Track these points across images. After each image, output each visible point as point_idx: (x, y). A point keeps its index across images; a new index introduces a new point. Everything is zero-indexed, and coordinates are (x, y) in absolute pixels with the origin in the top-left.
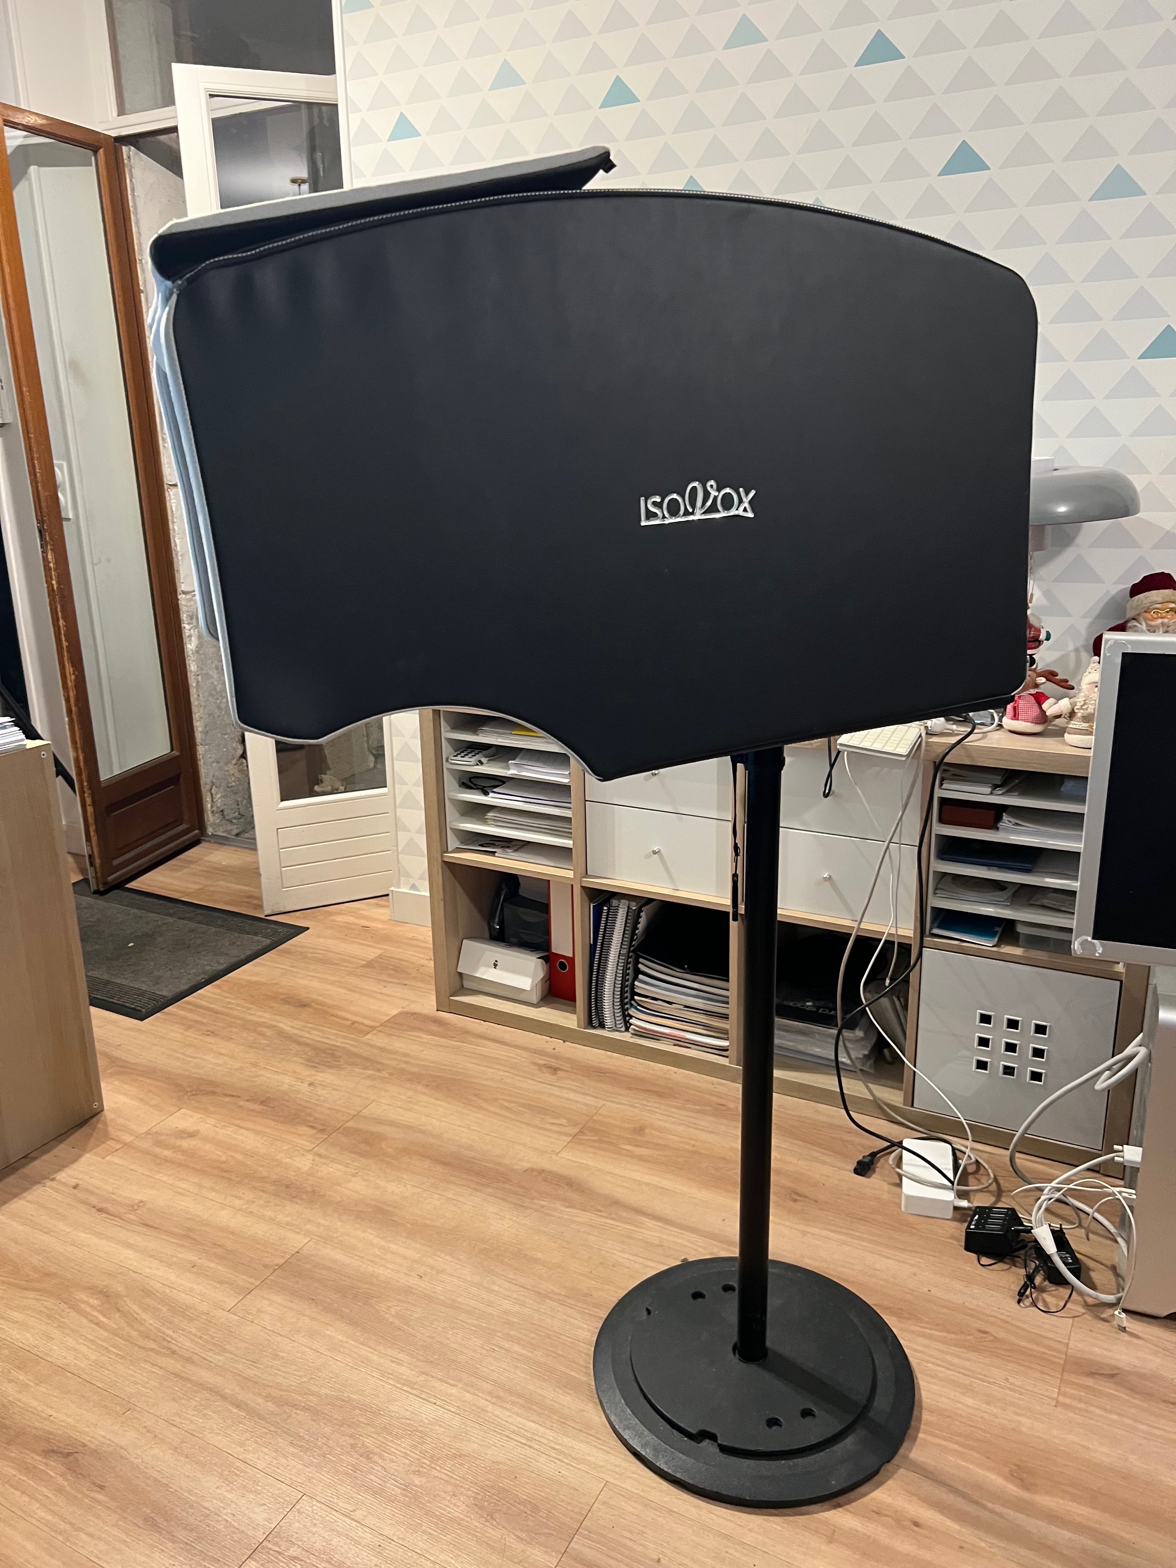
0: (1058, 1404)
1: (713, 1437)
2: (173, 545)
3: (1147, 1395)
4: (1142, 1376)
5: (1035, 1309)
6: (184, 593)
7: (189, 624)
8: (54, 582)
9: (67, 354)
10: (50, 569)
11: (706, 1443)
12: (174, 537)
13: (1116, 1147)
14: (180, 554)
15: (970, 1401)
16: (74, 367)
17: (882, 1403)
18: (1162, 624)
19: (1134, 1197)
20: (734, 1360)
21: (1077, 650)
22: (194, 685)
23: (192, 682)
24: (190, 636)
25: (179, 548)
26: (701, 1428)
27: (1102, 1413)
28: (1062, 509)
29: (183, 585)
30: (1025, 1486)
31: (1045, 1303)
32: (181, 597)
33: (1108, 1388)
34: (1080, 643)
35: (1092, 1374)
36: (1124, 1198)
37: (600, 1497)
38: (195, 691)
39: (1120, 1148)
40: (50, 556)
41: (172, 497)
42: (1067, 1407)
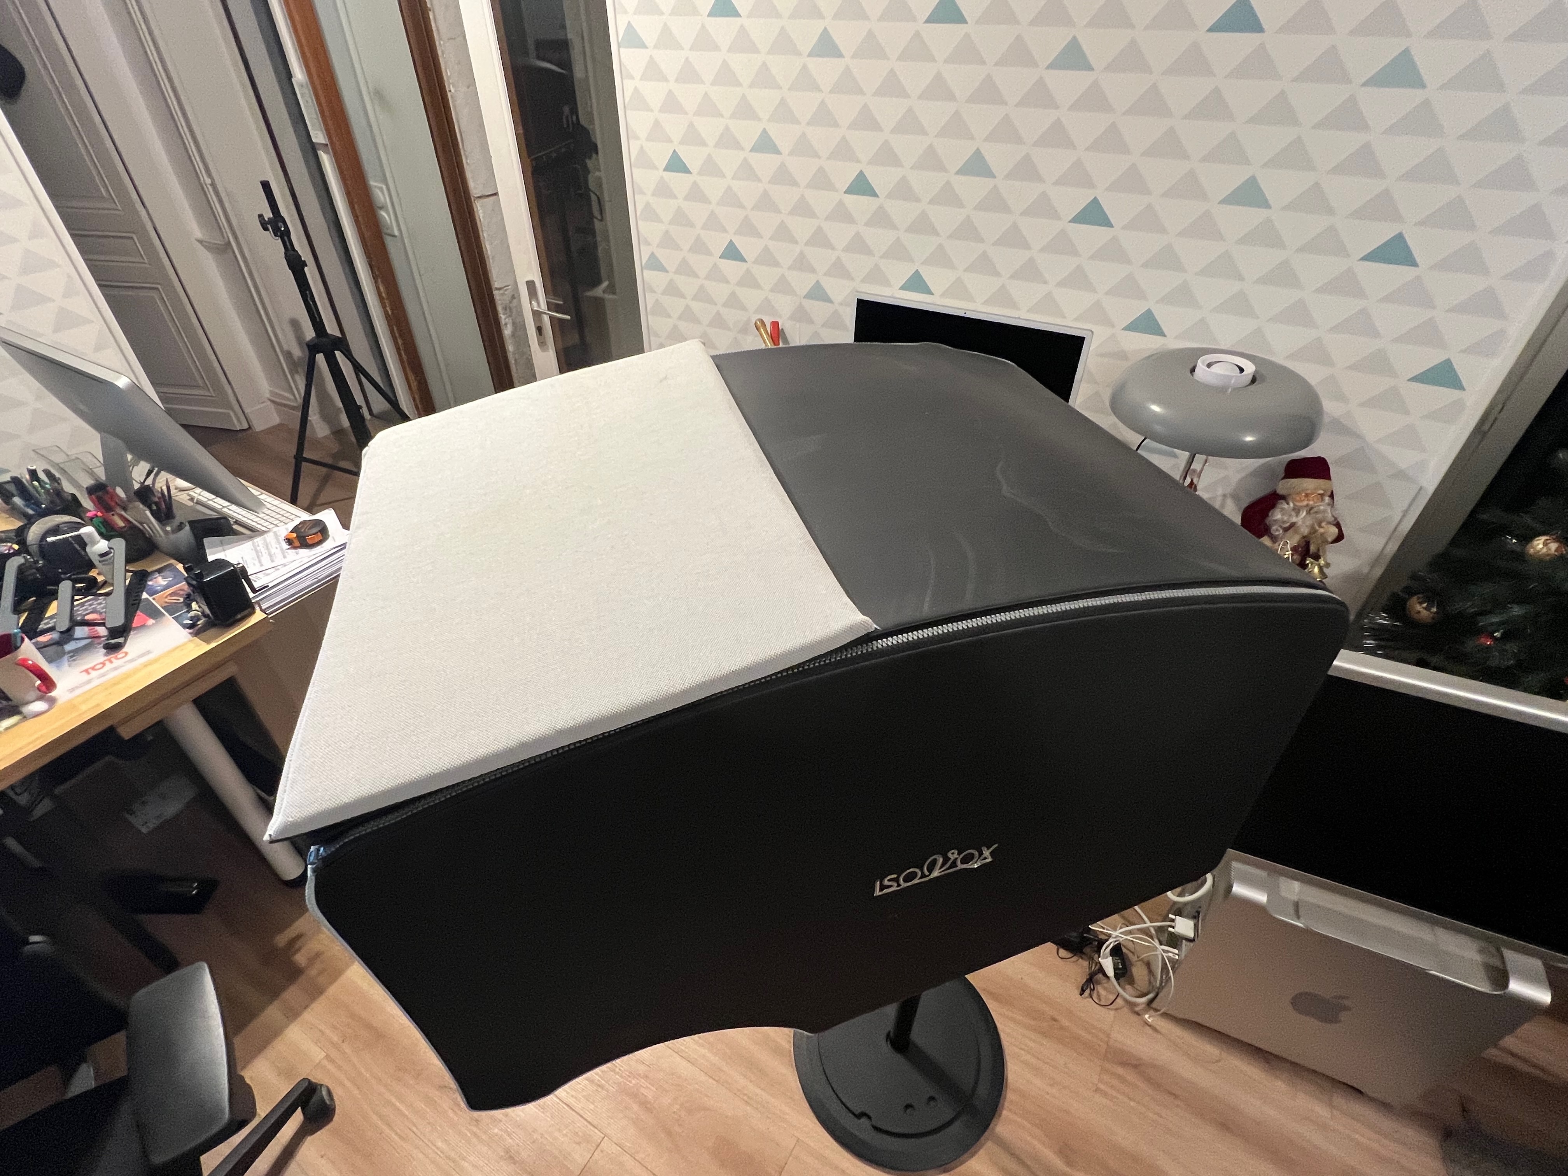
0: (1097, 1090)
1: (869, 1118)
2: (484, 250)
3: (1157, 1086)
4: (1154, 1066)
5: (1091, 999)
6: (497, 289)
7: (504, 314)
8: (388, 309)
9: (370, 86)
10: (383, 299)
11: (863, 1120)
12: (484, 241)
13: (1170, 916)
14: (490, 257)
15: (1038, 1082)
16: (379, 95)
17: (983, 1090)
18: (1307, 505)
19: (1177, 957)
20: (886, 1048)
21: (1224, 496)
22: (513, 362)
23: (512, 361)
24: (506, 324)
25: (489, 252)
26: (863, 1110)
27: (1126, 1100)
28: (1249, 439)
29: (496, 283)
30: (1069, 1163)
31: (1099, 996)
32: (495, 292)
33: (1130, 1076)
34: (1229, 490)
35: (1124, 1064)
36: (1169, 958)
37: (794, 1152)
38: (514, 366)
39: (1173, 917)
40: (382, 289)
41: (479, 208)
42: (1105, 1094)
